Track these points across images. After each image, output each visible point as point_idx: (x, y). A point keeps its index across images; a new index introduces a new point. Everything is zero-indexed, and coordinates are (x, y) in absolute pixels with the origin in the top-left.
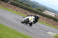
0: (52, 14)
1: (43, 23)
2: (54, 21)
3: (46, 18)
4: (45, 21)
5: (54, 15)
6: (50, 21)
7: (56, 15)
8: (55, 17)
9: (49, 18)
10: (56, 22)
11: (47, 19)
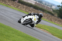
0: (32, 2)
1: (22, 11)
2: (34, 9)
3: (25, 6)
4: (24, 9)
5: (34, 2)
6: (30, 9)
7: (36, 3)
8: (35, 5)
9: (29, 6)
10: (36, 10)
11: (27, 7)
